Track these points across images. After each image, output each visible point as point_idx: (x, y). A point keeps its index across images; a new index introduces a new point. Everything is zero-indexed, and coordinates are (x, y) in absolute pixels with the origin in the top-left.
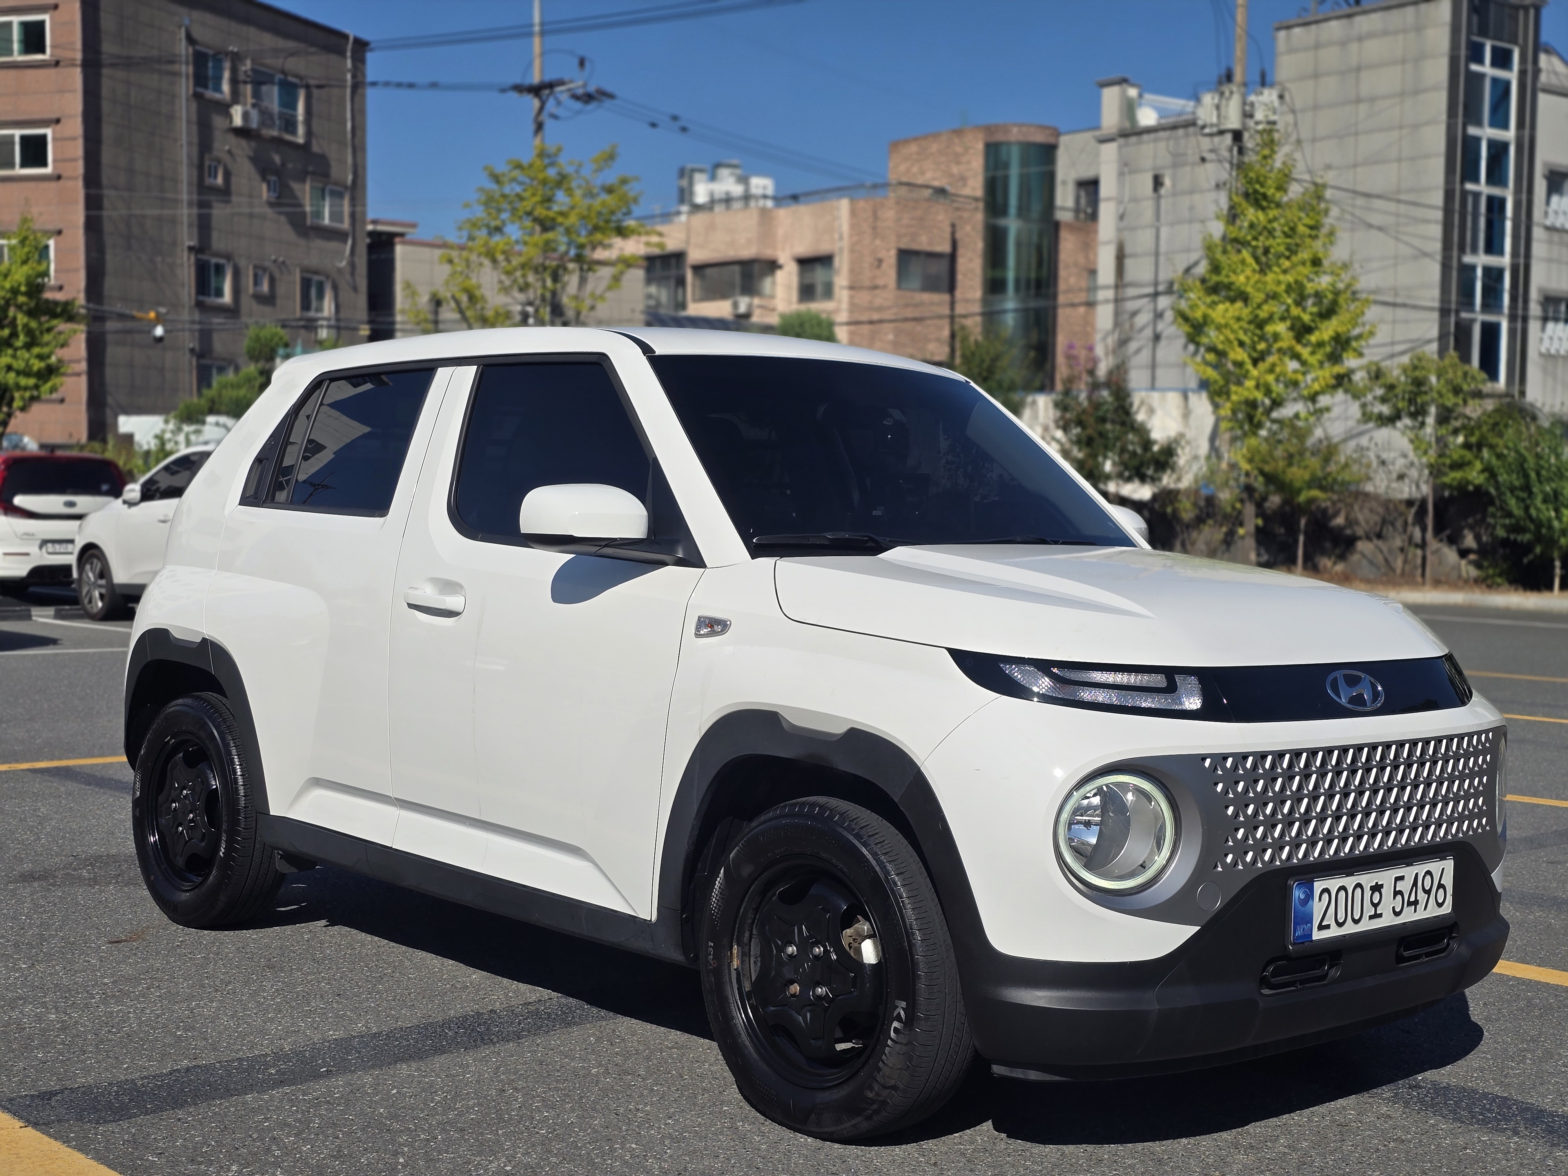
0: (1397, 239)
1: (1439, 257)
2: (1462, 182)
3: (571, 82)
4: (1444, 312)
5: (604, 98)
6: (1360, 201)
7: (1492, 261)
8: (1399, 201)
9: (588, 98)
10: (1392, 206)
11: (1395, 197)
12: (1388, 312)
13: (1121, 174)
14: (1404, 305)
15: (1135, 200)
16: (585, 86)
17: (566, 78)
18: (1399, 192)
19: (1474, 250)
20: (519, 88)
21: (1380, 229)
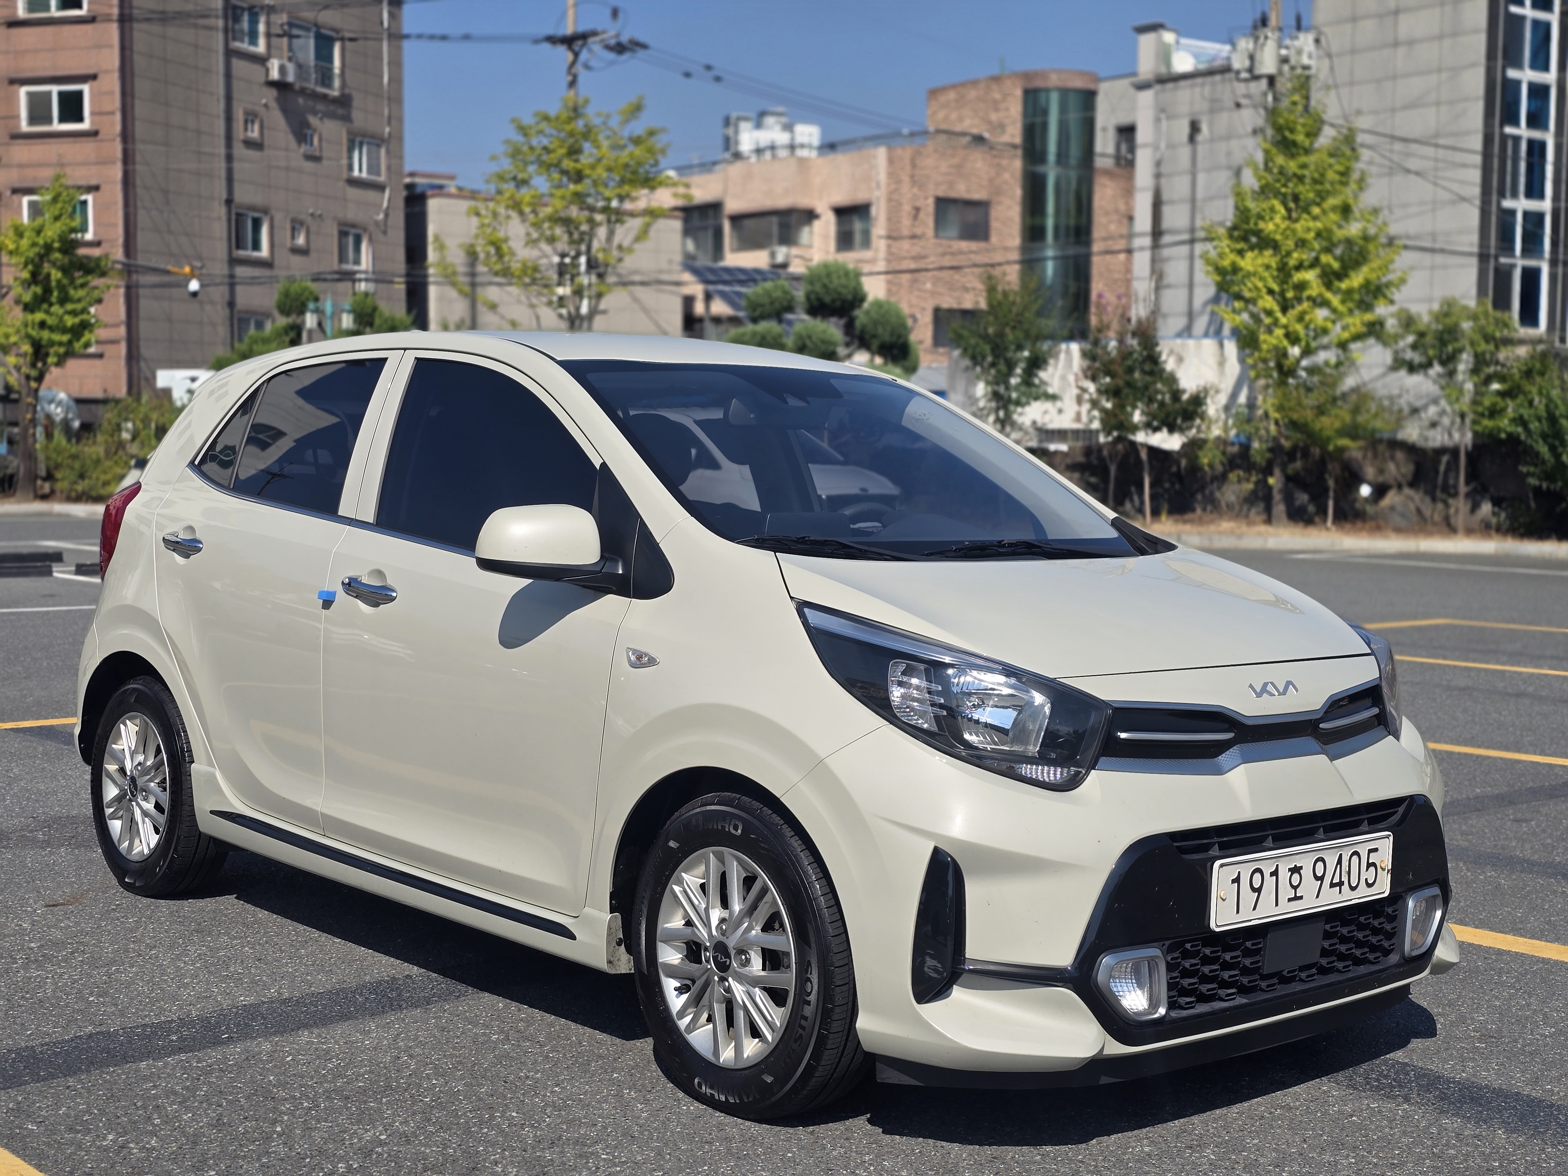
0: (1436, 184)
1: (1477, 202)
2: (1502, 126)
3: (604, 32)
4: (1483, 257)
5: (638, 49)
6: (1398, 146)
7: (1533, 205)
8: (1437, 146)
9: (620, 48)
10: (1429, 151)
11: (1433, 141)
12: (1427, 259)
13: (1158, 120)
14: (1442, 251)
15: (1171, 146)
16: (618, 35)
17: (599, 28)
18: (1437, 135)
19: (1515, 195)
20: (552, 40)
21: (1417, 174)
